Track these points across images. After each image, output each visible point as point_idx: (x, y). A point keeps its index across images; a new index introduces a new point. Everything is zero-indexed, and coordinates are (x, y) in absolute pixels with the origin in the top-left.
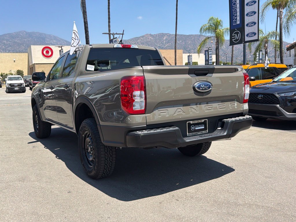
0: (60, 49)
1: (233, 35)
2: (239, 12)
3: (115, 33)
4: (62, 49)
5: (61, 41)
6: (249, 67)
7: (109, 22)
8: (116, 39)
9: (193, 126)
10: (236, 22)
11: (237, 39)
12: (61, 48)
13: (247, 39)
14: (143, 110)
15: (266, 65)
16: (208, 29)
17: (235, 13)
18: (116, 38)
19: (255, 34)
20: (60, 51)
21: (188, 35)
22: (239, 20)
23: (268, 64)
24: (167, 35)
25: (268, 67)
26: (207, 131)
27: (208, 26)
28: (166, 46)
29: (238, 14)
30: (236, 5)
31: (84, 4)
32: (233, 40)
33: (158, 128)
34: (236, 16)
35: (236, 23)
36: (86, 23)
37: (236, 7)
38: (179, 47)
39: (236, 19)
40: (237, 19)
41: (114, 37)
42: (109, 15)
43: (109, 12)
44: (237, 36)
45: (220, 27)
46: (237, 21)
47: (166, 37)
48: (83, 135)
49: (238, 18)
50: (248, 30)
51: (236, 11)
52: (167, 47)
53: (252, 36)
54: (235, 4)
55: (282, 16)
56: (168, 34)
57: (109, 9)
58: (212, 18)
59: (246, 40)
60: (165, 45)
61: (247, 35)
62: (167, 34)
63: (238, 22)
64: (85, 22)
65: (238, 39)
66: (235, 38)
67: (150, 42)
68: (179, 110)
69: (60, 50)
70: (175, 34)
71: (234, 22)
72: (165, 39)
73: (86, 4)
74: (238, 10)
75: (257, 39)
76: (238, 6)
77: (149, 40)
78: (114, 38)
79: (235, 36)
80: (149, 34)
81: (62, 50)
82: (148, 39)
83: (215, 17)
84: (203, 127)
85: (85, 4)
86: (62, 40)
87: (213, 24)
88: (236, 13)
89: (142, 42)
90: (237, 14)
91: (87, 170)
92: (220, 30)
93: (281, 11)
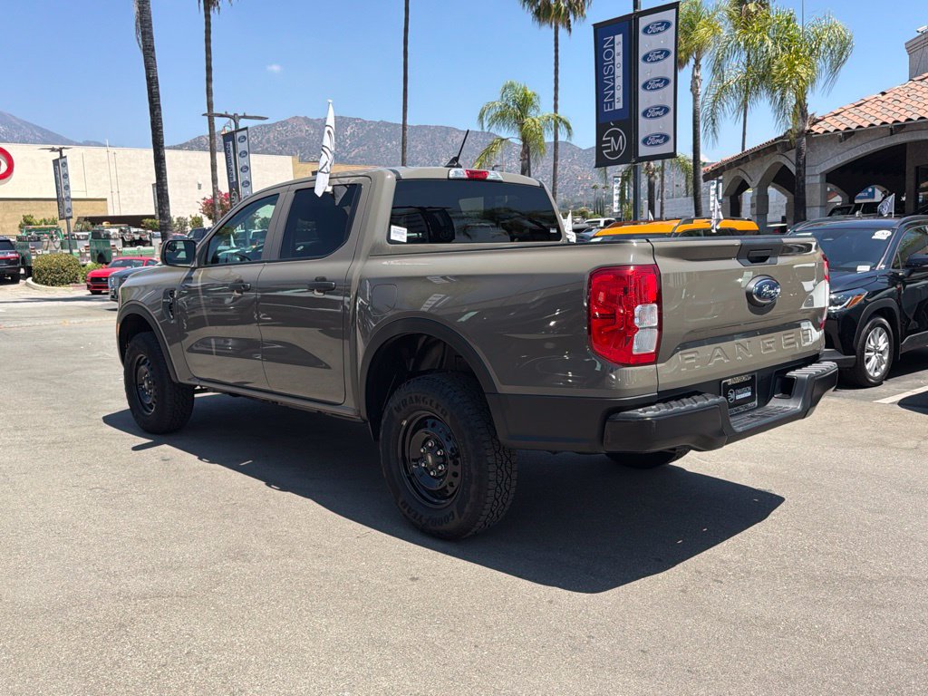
0: (57, 155)
1: (604, 139)
2: (621, 78)
3: (241, 114)
4: (61, 157)
5: (24, 127)
6: (676, 227)
7: (209, 80)
8: (244, 133)
9: (732, 392)
10: (611, 103)
11: (616, 149)
12: (58, 153)
13: (644, 151)
14: (652, 353)
15: (714, 222)
16: (502, 116)
17: (608, 80)
18: (246, 128)
19: (666, 138)
20: (56, 162)
21: (415, 125)
22: (621, 99)
23: (718, 221)
24: (357, 124)
25: (718, 227)
26: (756, 403)
27: (500, 107)
28: (354, 153)
29: (619, 82)
30: (614, 59)
31: (147, 25)
32: (604, 152)
33: (677, 398)
34: (613, 88)
35: (611, 107)
36: (152, 83)
37: (613, 64)
38: (391, 159)
39: (613, 96)
40: (616, 97)
41: (236, 125)
42: (209, 60)
43: (208, 50)
44: (616, 141)
45: (532, 112)
46: (616, 100)
47: (352, 128)
48: (405, 423)
49: (619, 94)
50: (646, 127)
51: (614, 74)
52: (355, 157)
53: (658, 144)
54: (609, 54)
55: (700, 90)
56: (358, 119)
57: (208, 40)
58: (512, 86)
59: (640, 155)
60: (349, 153)
61: (645, 141)
62: (355, 119)
63: (619, 105)
64: (148, 79)
65: (619, 151)
66: (609, 147)
67: (305, 139)
68: (718, 351)
69: (54, 161)
70: (401, 123)
71: (607, 103)
72: (348, 133)
73: (153, 26)
74: (619, 72)
75: (672, 151)
76: (619, 60)
77: (303, 134)
78: (238, 130)
79: (609, 141)
80: (303, 116)
81: (63, 160)
82: (299, 133)
83: (520, 82)
84: (749, 394)
85: (151, 25)
86: (27, 124)
87: (514, 101)
88: (614, 79)
89: (281, 138)
90: (614, 82)
91: (421, 516)
92: (533, 120)
93: (697, 77)
